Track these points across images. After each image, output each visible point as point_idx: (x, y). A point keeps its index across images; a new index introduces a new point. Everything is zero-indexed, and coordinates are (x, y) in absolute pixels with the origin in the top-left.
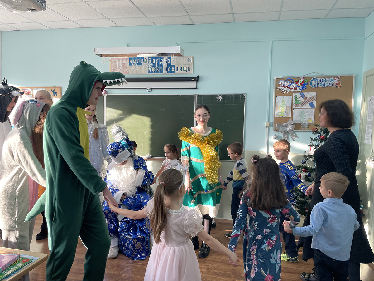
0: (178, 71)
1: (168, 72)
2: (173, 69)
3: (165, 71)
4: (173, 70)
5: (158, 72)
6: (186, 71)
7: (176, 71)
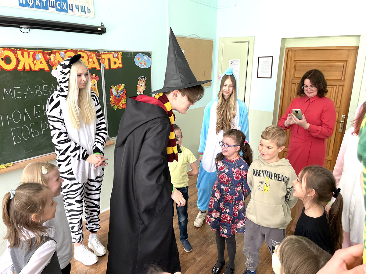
0: (72, 10)
1: (57, 10)
2: (65, 5)
3: (52, 7)
4: (65, 7)
5: (38, 7)
6: (85, 12)
7: (70, 9)
